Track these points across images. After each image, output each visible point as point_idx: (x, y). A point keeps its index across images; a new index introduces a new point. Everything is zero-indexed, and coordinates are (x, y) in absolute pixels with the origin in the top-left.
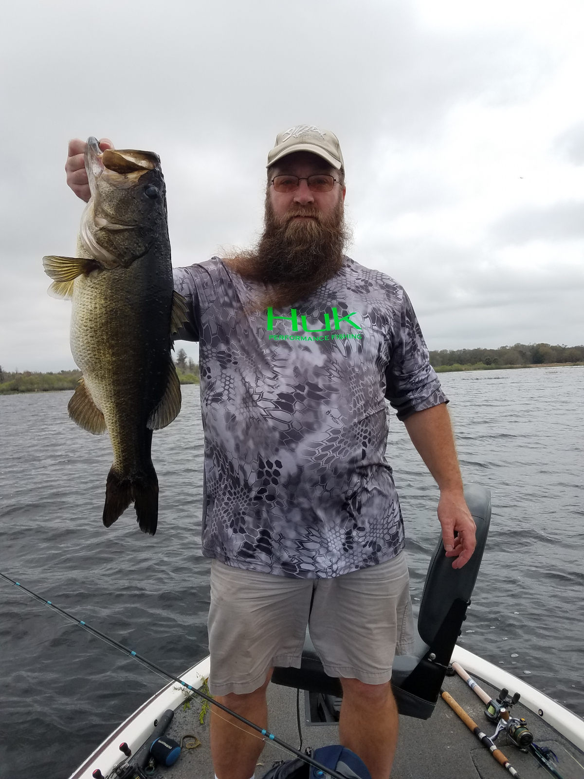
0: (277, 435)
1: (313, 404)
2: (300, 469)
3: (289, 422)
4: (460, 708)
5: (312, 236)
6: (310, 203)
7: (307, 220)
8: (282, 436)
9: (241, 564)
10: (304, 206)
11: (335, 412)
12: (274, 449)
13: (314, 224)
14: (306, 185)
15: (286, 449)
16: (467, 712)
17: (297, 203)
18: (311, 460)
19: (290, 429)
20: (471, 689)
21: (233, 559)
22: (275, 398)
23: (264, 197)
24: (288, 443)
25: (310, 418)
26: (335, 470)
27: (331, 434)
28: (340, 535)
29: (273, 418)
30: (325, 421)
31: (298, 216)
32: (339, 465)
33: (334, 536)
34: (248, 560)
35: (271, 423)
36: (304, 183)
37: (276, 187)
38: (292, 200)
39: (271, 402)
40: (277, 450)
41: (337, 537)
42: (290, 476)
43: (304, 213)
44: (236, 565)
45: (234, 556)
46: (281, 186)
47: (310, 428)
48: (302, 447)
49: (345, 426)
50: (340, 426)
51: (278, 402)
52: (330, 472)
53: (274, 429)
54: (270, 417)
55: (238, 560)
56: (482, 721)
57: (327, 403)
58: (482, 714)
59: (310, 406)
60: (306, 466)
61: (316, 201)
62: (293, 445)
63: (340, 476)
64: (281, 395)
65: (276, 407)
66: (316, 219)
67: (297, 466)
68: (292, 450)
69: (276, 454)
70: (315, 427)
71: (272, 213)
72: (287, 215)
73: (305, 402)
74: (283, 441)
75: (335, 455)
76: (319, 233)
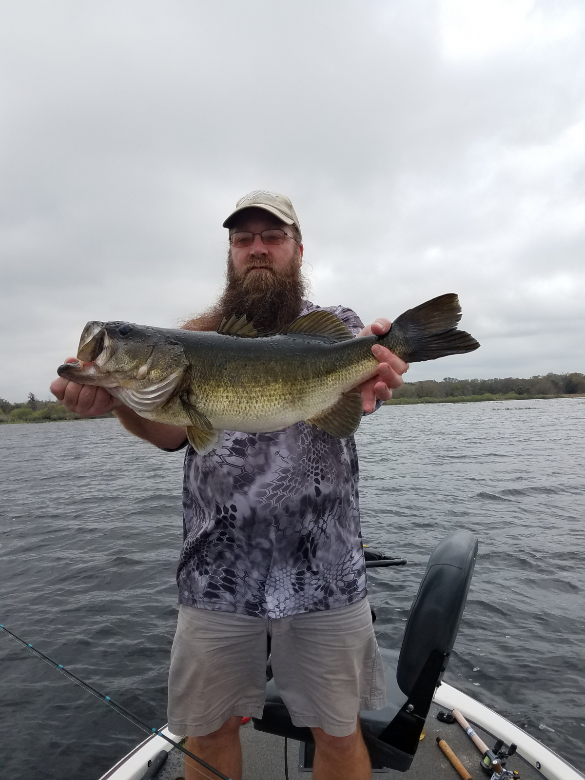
0: (231, 480)
1: (264, 447)
2: (253, 510)
3: (242, 466)
4: (456, 757)
5: (267, 285)
6: (264, 254)
7: (262, 270)
8: (236, 480)
9: (208, 605)
10: (258, 258)
11: (284, 452)
12: (229, 493)
13: (268, 274)
14: (260, 239)
15: (239, 493)
16: (462, 762)
17: (253, 256)
18: (262, 501)
19: (243, 472)
20: (469, 738)
21: (199, 601)
22: (230, 444)
23: (227, 256)
24: (242, 486)
25: (261, 460)
26: (287, 509)
27: (281, 473)
28: (291, 575)
29: (228, 464)
30: (274, 461)
31: (254, 268)
32: (290, 504)
33: (285, 575)
34: (214, 600)
35: (225, 469)
36: (258, 238)
37: (235, 245)
38: (248, 255)
39: (227, 449)
40: (232, 495)
41: (287, 576)
42: (244, 519)
43: (258, 264)
44: (202, 606)
45: (200, 598)
46: (239, 243)
47: (262, 470)
48: (253, 489)
49: (294, 465)
50: (290, 465)
51: (233, 449)
52: (281, 511)
53: (229, 474)
54: (225, 463)
55: (204, 601)
56: (477, 772)
57: (276, 444)
58: (478, 765)
59: (261, 449)
60: (259, 507)
61: (270, 253)
62: (246, 489)
63: (292, 514)
64: (236, 442)
65: (231, 453)
66: (271, 269)
67: (250, 508)
68: (245, 493)
69: (231, 499)
70: (265, 468)
71: (233, 268)
72: (245, 268)
73: (257, 446)
74: (237, 485)
75: (285, 494)
76: (274, 281)
